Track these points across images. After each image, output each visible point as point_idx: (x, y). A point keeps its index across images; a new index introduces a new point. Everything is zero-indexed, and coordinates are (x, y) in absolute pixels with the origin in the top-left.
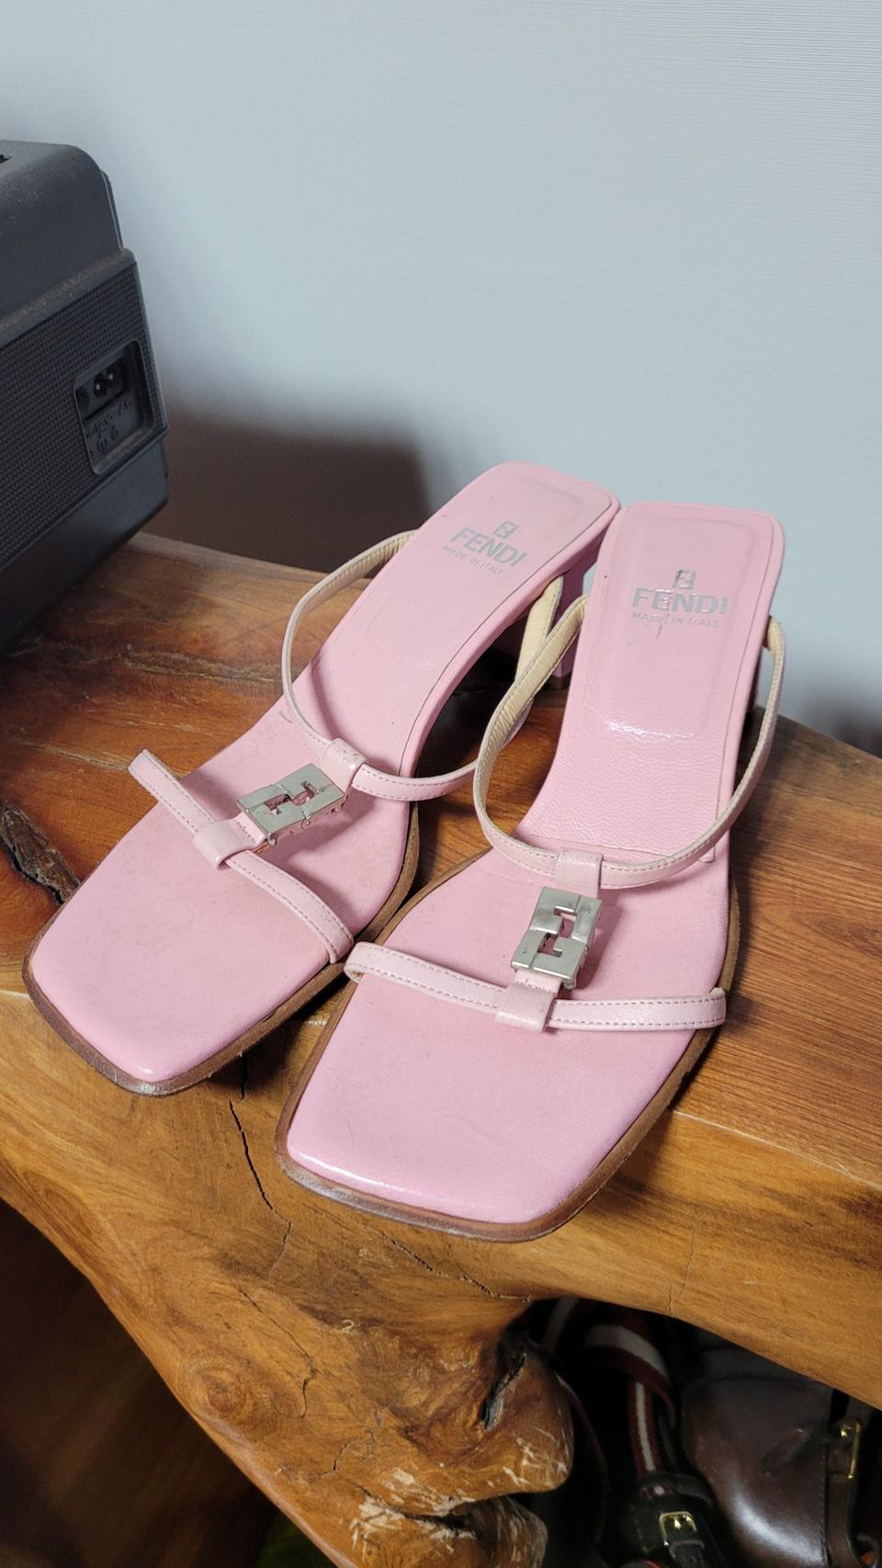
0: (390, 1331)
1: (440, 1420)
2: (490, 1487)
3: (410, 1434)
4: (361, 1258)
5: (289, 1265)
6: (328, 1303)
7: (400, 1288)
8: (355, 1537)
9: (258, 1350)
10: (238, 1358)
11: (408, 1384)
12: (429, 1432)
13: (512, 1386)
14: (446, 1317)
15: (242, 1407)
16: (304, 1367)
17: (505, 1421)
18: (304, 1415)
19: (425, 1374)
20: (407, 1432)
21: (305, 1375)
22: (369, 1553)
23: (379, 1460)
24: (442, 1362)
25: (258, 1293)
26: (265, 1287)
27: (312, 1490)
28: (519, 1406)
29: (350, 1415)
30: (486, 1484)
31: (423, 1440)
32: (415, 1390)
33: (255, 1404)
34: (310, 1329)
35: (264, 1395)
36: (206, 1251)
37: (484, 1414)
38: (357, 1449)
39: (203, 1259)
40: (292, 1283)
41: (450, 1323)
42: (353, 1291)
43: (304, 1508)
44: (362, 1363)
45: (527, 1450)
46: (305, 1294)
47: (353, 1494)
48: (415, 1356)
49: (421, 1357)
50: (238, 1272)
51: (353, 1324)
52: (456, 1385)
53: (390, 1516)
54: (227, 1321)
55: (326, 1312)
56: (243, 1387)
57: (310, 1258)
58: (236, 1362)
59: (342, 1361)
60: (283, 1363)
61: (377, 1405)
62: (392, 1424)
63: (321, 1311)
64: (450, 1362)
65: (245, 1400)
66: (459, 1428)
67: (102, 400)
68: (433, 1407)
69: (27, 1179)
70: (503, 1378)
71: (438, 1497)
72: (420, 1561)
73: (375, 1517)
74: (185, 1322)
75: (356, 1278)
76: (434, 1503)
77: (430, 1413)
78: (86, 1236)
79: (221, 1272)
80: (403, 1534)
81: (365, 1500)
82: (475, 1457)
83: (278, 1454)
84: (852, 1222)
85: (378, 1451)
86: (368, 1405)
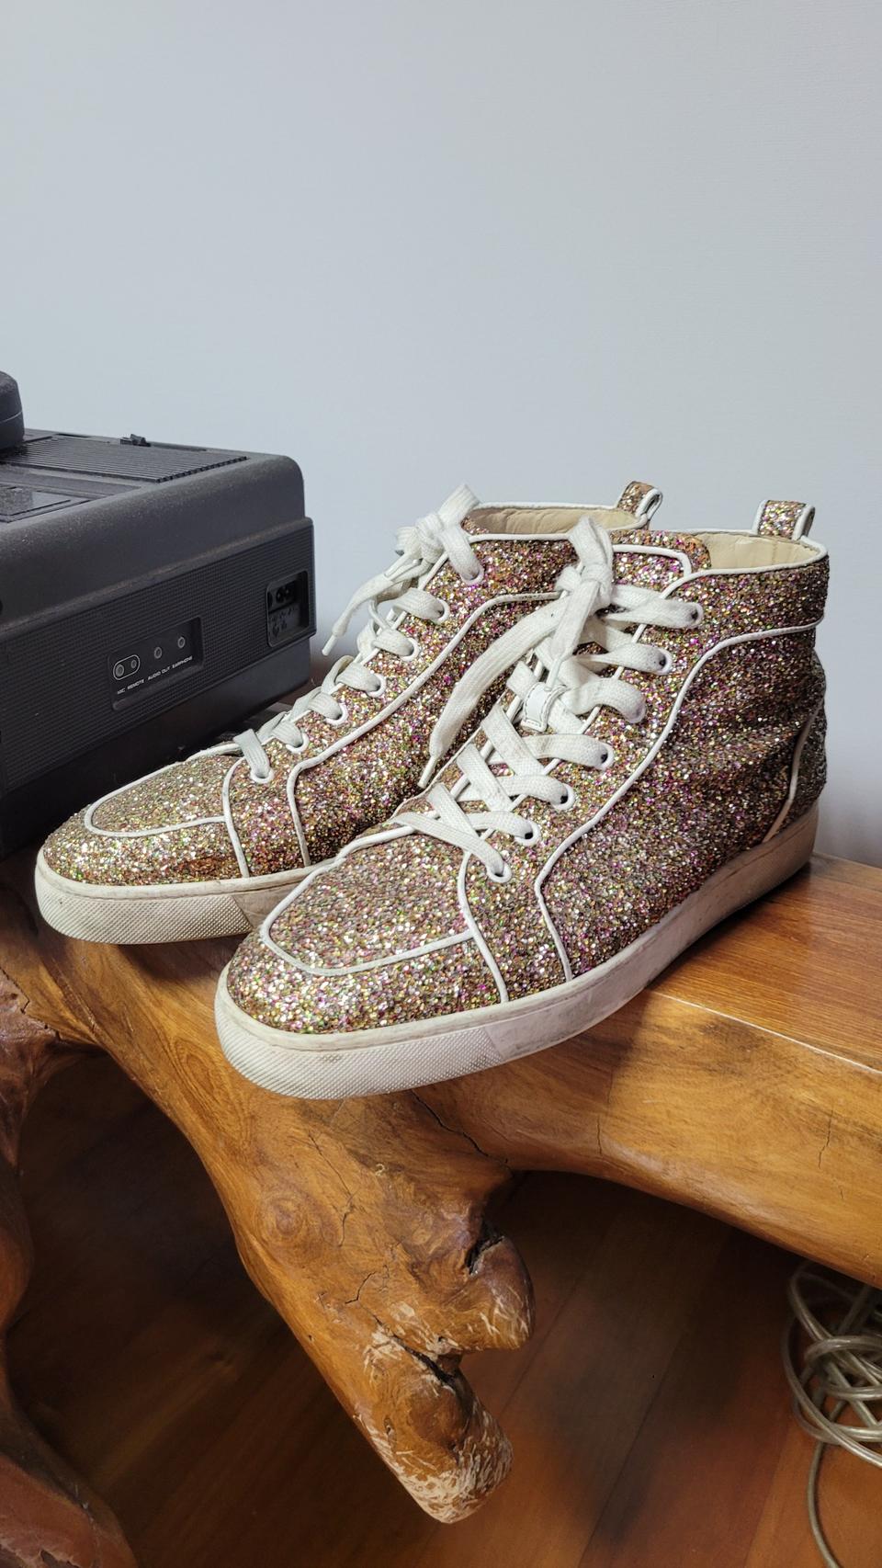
0: (409, 1176)
1: (437, 1258)
2: (470, 1332)
3: (416, 1270)
4: (395, 1110)
5: (345, 1114)
6: (369, 1149)
7: (419, 1139)
8: (366, 1362)
9: (314, 1185)
10: (301, 1192)
11: (417, 1225)
12: (429, 1269)
13: (492, 1249)
14: (449, 1170)
15: (299, 1231)
16: (346, 1202)
17: (484, 1274)
18: (341, 1246)
19: (430, 1221)
20: (413, 1268)
21: (346, 1210)
22: (375, 1377)
23: (390, 1292)
24: (442, 1210)
25: (322, 1139)
26: (328, 1134)
27: (340, 1319)
28: (495, 1263)
29: (374, 1248)
30: (467, 1328)
31: (423, 1277)
32: (422, 1231)
33: (308, 1230)
34: (353, 1171)
35: (315, 1222)
37: (469, 1262)
38: (374, 1281)
39: (288, 1107)
40: (346, 1130)
41: (451, 1176)
42: (387, 1139)
43: (331, 1335)
44: (387, 1203)
45: (498, 1301)
46: (354, 1139)
47: (368, 1322)
48: (424, 1203)
49: (428, 1204)
50: (310, 1118)
51: (384, 1169)
52: (451, 1232)
53: (394, 1346)
54: (297, 1161)
55: (367, 1156)
56: (301, 1215)
57: (360, 1109)
58: (299, 1195)
59: (373, 1199)
60: (331, 1199)
61: (394, 1241)
62: (402, 1260)
63: (363, 1156)
64: (449, 1212)
65: (301, 1225)
66: (451, 1269)
67: (280, 605)
68: (434, 1247)
69: (176, 1047)
70: (486, 1241)
71: (431, 1335)
72: (412, 1396)
73: (383, 1346)
74: (267, 1162)
75: (389, 1127)
76: (427, 1341)
77: (431, 1252)
78: (209, 1093)
79: (299, 1119)
80: (402, 1366)
81: (376, 1328)
82: (461, 1299)
83: (318, 1281)
84: (707, 1042)
85: (390, 1284)
86: (388, 1240)
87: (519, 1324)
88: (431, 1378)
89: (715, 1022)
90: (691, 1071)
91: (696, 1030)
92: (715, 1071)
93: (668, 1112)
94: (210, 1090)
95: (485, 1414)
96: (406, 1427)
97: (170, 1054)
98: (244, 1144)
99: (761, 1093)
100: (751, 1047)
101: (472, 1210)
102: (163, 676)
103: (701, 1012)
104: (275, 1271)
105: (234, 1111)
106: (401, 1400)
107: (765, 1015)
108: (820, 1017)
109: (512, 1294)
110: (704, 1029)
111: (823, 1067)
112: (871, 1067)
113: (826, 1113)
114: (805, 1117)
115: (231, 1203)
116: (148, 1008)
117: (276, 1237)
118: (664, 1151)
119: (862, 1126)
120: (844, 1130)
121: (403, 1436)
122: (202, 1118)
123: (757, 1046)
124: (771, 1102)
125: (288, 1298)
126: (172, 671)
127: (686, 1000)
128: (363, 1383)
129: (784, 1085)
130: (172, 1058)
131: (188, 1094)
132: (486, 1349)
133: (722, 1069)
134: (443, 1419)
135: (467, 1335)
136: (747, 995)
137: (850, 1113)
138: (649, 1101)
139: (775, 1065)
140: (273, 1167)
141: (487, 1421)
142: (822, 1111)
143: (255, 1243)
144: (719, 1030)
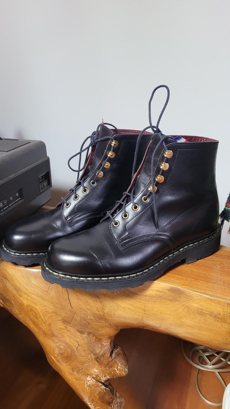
0: (93, 335)
1: (102, 356)
2: (112, 373)
3: (97, 359)
4: (88, 318)
5: (75, 320)
6: (82, 329)
7: (95, 325)
8: (86, 386)
9: (68, 340)
10: (64, 343)
11: (96, 348)
12: (100, 359)
13: (116, 351)
14: (104, 332)
15: (65, 354)
16: (77, 344)
17: (115, 358)
18: (77, 356)
19: (100, 346)
20: (96, 359)
21: (77, 346)
22: (89, 389)
23: (91, 366)
24: (103, 343)
25: (69, 328)
26: (70, 326)
27: (78, 375)
28: (118, 354)
29: (85, 355)
30: (112, 372)
31: (99, 361)
32: (98, 349)
33: (67, 353)
34: (78, 335)
35: (69, 350)
36: (60, 318)
37: (111, 355)
38: (87, 364)
39: (59, 320)
40: (75, 325)
41: (104, 333)
42: (87, 326)
43: (76, 380)
44: (88, 343)
45: (119, 364)
46: (78, 327)
47: (85, 375)
48: (98, 341)
49: (99, 341)
50: (65, 323)
51: (86, 334)
52: (105, 348)
53: (93, 380)
54: (63, 334)
56: (65, 349)
57: (79, 319)
58: (64, 344)
59: (84, 342)
60: (73, 343)
61: (91, 352)
62: (93, 357)
63: (81, 331)
64: (104, 343)
65: (65, 352)
66: (106, 358)
67: (42, 180)
68: (101, 353)
69: (27, 308)
70: (114, 349)
71: (102, 376)
72: (99, 393)
73: (90, 381)
74: (54, 336)
75: (87, 323)
76: (101, 377)
77: (101, 354)
78: (37, 319)
79: (62, 323)
80: (95, 385)
81: (88, 376)
82: (109, 365)
83: (71, 366)
84: (169, 293)
85: (91, 364)
86: (89, 353)
87: (125, 369)
88: (103, 387)
89: (171, 288)
90: (166, 301)
91: (166, 291)
92: (172, 300)
93: (161, 312)
94: (37, 318)
95: (117, 393)
96: (98, 401)
97: (25, 309)
98: (48, 332)
99: (184, 305)
100: (181, 294)
101: (111, 342)
102: (13, 204)
103: (168, 286)
104: (59, 364)
105: (44, 323)
106: (96, 394)
107: (183, 285)
108: (197, 284)
109: (122, 362)
110: (168, 290)
111: (199, 298)
112: (211, 297)
113: (201, 309)
114: (196, 311)
115: (45, 347)
116: (18, 297)
117: (59, 356)
118: (160, 322)
119: (210, 312)
120: (206, 313)
121: (97, 404)
122: (35, 325)
123: (182, 293)
124: (187, 307)
125: (63, 371)
126: (15, 203)
127: (163, 283)
128: (85, 391)
129: (190, 303)
130: (26, 310)
131: (31, 320)
132: (117, 377)
133: (174, 300)
134: (107, 397)
135: (112, 374)
136: (178, 280)
137: (207, 309)
138: (155, 310)
139: (187, 298)
140: (56, 337)
141: (118, 395)
142: (199, 308)
143: (53, 358)
144: (172, 290)
